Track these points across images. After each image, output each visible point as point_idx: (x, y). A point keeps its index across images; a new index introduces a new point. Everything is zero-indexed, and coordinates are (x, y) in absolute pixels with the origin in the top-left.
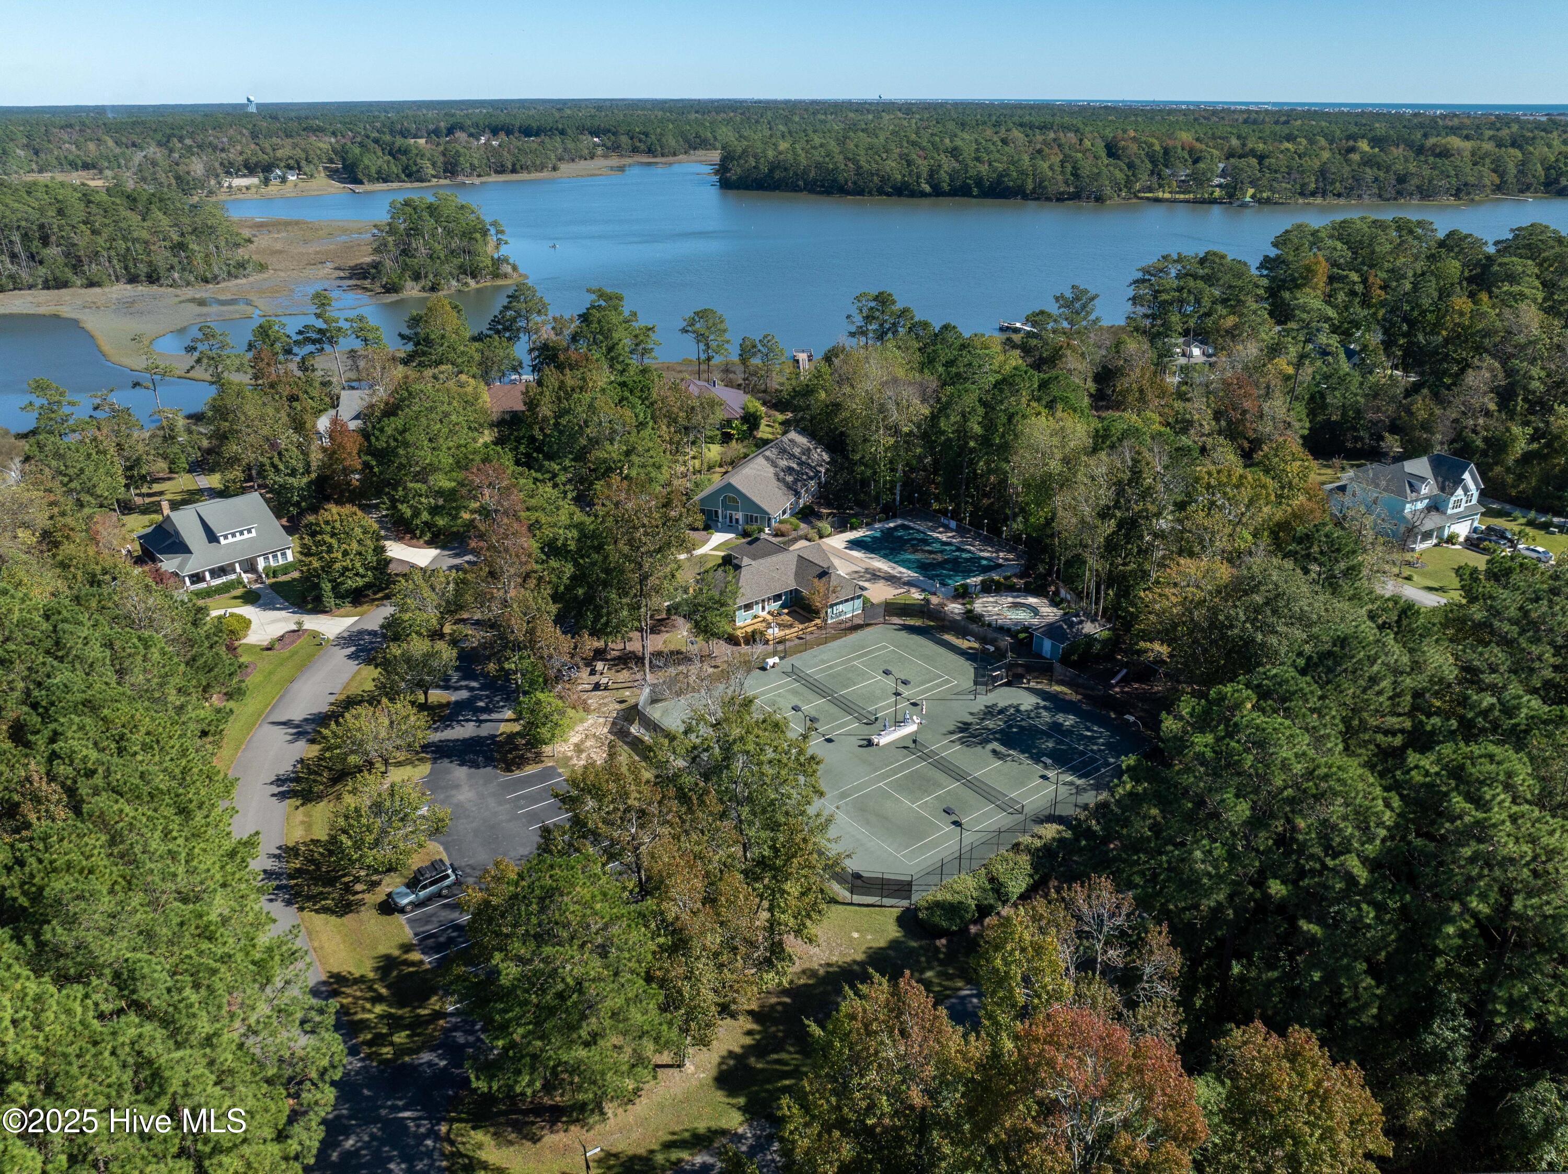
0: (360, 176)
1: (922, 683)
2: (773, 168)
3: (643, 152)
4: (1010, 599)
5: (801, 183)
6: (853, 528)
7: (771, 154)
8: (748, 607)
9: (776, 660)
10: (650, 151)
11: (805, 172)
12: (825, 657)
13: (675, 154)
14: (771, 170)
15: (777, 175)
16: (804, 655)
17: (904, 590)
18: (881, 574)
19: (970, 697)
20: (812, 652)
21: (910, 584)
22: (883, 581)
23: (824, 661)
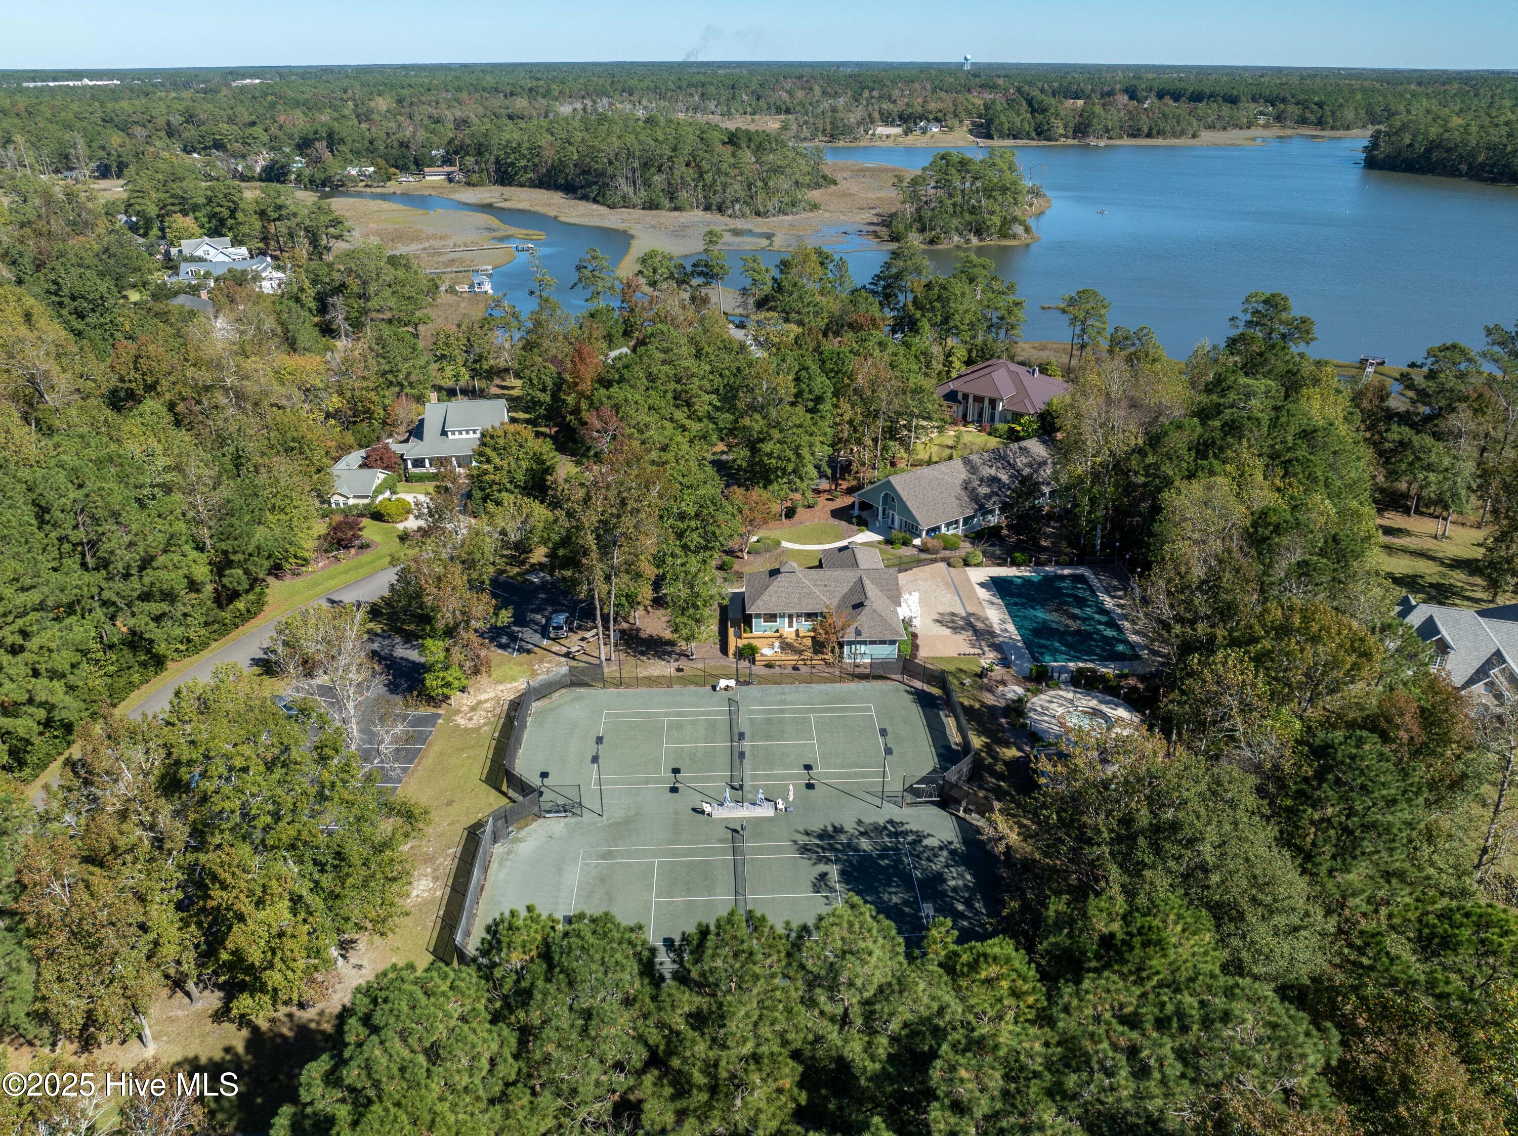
0: (993, 131)
1: (851, 766)
2: (1433, 146)
3: (1312, 123)
4: (1094, 703)
5: (1464, 167)
6: (1014, 563)
7: (1434, 131)
8: (772, 617)
9: (732, 683)
10: (1320, 123)
11: (1473, 153)
12: (789, 698)
13: (1348, 128)
14: (1428, 151)
15: (1435, 155)
16: (774, 689)
17: (978, 651)
18: (980, 625)
19: (878, 802)
20: (786, 688)
21: (997, 647)
22: (970, 633)
23: (784, 702)
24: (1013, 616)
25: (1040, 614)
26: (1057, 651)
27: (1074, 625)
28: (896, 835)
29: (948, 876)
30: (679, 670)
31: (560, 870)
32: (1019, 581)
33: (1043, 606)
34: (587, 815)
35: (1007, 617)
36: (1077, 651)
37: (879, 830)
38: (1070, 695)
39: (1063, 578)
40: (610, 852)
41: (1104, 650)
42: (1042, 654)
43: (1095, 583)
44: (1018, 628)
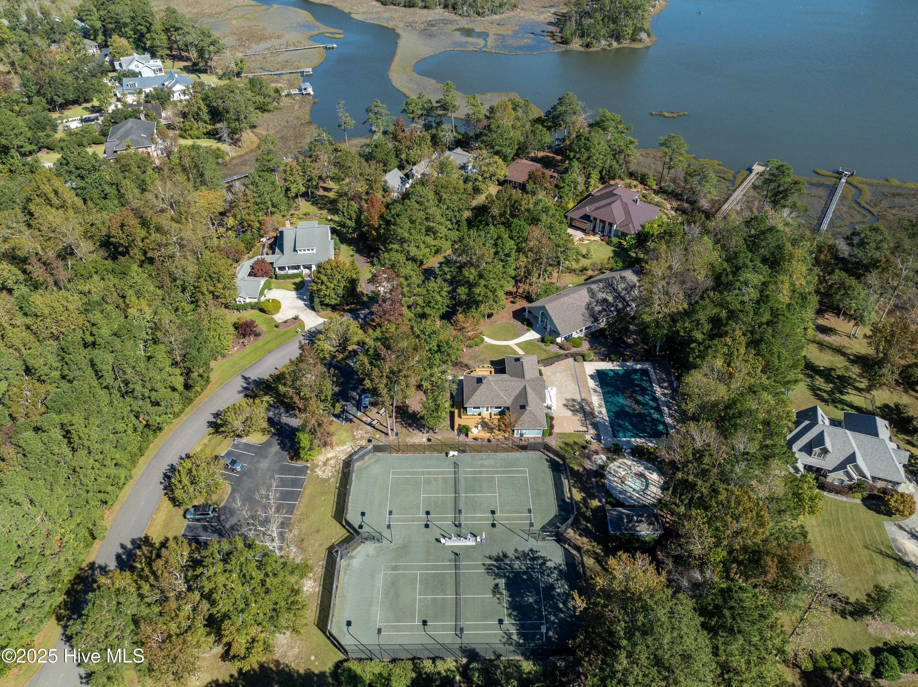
6: (610, 359)
8: (476, 407)
9: (456, 453)
16: (478, 455)
17: (585, 429)
18: (587, 408)
19: (526, 537)
20: (483, 455)
21: (595, 426)
22: (581, 415)
23: (482, 466)
24: (606, 402)
25: (621, 400)
26: (627, 429)
27: (638, 409)
28: (533, 559)
29: (557, 586)
30: (429, 440)
31: (373, 577)
32: (612, 373)
33: (623, 393)
34: (385, 542)
35: (603, 402)
36: (637, 429)
37: (525, 555)
38: (629, 463)
39: (635, 371)
40: (396, 566)
41: (651, 429)
42: (618, 431)
43: (654, 377)
44: (608, 411)
